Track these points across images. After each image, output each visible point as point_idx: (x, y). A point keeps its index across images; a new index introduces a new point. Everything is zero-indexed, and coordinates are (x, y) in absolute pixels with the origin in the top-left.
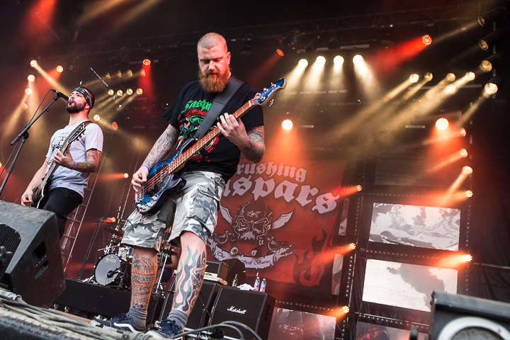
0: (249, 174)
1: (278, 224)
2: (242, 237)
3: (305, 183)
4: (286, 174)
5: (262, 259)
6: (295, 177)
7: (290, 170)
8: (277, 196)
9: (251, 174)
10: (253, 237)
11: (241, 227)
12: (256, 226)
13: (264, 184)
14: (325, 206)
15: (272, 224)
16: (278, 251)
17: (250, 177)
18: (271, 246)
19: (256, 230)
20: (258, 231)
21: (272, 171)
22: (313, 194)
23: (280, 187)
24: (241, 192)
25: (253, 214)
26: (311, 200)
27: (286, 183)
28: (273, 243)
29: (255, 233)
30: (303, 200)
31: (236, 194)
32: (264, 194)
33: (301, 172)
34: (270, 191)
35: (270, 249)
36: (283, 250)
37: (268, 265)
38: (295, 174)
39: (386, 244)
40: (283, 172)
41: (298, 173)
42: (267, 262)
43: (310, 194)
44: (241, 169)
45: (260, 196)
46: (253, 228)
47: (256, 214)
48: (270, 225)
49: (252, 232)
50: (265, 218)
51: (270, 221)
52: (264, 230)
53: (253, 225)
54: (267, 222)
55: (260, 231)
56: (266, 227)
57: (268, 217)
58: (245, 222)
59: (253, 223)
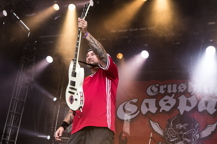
1: (206, 133)
9: (173, 93)
11: (173, 138)
12: (186, 136)
13: (187, 100)
15: (199, 133)
17: (173, 95)
19: (186, 139)
20: (188, 141)
21: (192, 89)
23: (202, 102)
24: (167, 109)
25: (181, 126)
31: (163, 111)
32: (188, 109)
34: (193, 106)
44: (164, 89)
45: (185, 112)
46: (183, 138)
47: (184, 126)
48: (198, 135)
49: (183, 142)
50: (192, 129)
51: (198, 131)
52: (193, 139)
53: (182, 136)
54: (195, 133)
55: (190, 140)
56: (195, 136)
57: (195, 128)
58: (175, 133)
59: (182, 134)
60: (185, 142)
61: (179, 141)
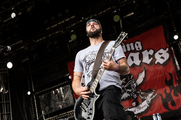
1: (140, 80)
2: (122, 98)
3: (143, 50)
4: (129, 50)
5: (141, 106)
6: (135, 49)
7: (130, 46)
8: (130, 64)
10: (128, 95)
14: (162, 58)
15: (135, 82)
16: (148, 97)
18: (142, 95)
19: (128, 90)
20: (130, 90)
22: (152, 54)
23: (129, 59)
26: (152, 59)
28: (142, 93)
29: (128, 92)
30: (146, 60)
33: (137, 45)
35: (142, 98)
36: (150, 95)
37: (146, 107)
38: (134, 47)
40: (127, 49)
41: (136, 45)
42: (145, 106)
43: (149, 55)
46: (126, 90)
47: (123, 81)
48: (135, 84)
49: (126, 93)
50: (129, 81)
51: (134, 81)
52: (133, 88)
53: (124, 88)
54: (132, 83)
55: (131, 90)
56: (133, 85)
57: (131, 80)
59: (124, 87)
61: (124, 93)
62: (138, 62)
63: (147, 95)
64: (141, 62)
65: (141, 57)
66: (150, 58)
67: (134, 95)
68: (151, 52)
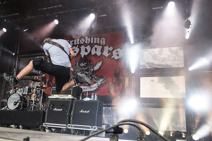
0: (77, 45)
1: (96, 68)
3: (105, 45)
4: (95, 42)
5: (92, 86)
6: (100, 43)
7: (97, 39)
8: (93, 53)
12: (86, 70)
13: (85, 48)
14: (118, 55)
15: (93, 68)
18: (95, 79)
19: (86, 72)
20: (87, 73)
21: (88, 41)
22: (111, 50)
23: (93, 49)
25: (83, 65)
26: (110, 53)
27: (96, 46)
28: (95, 77)
30: (106, 54)
32: (86, 54)
33: (102, 40)
34: (89, 51)
35: (95, 81)
36: (101, 80)
38: (100, 41)
39: (149, 69)
40: (94, 41)
41: (101, 40)
42: (95, 87)
43: (109, 50)
44: (72, 43)
45: (84, 55)
50: (89, 66)
52: (90, 72)
54: (91, 68)
56: (91, 70)
58: (80, 69)
59: (83, 69)
60: (86, 74)
62: (99, 53)
63: (98, 80)
64: (101, 55)
65: (102, 51)
66: (108, 53)
67: (90, 77)
68: (111, 48)
